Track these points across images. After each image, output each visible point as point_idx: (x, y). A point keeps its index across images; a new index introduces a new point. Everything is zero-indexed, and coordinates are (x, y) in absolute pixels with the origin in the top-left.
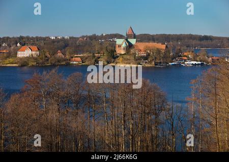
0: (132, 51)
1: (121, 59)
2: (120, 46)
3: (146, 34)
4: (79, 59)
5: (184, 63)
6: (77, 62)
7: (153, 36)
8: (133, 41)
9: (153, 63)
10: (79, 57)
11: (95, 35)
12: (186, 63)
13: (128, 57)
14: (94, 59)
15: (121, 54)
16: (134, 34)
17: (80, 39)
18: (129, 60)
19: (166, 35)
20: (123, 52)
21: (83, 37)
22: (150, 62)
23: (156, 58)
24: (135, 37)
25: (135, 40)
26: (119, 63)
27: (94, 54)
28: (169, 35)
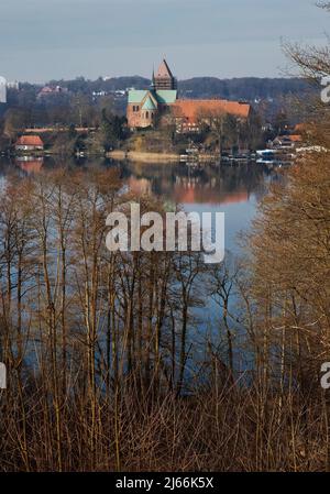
0: (166, 120)
1: (139, 140)
2: (136, 108)
3: (209, 79)
4: (36, 139)
5: (293, 151)
6: (31, 148)
7: (224, 82)
8: (169, 96)
9: (218, 150)
10: (37, 134)
11: (83, 79)
12: (298, 150)
13: (157, 135)
14: (74, 141)
15: (139, 129)
16: (173, 79)
17: (46, 89)
18: (159, 142)
19: (257, 79)
20: (144, 124)
21: (53, 84)
22: (209, 149)
23: (223, 138)
24: (173, 84)
25: (175, 92)
26: (134, 150)
27: (73, 127)
28: (266, 80)
